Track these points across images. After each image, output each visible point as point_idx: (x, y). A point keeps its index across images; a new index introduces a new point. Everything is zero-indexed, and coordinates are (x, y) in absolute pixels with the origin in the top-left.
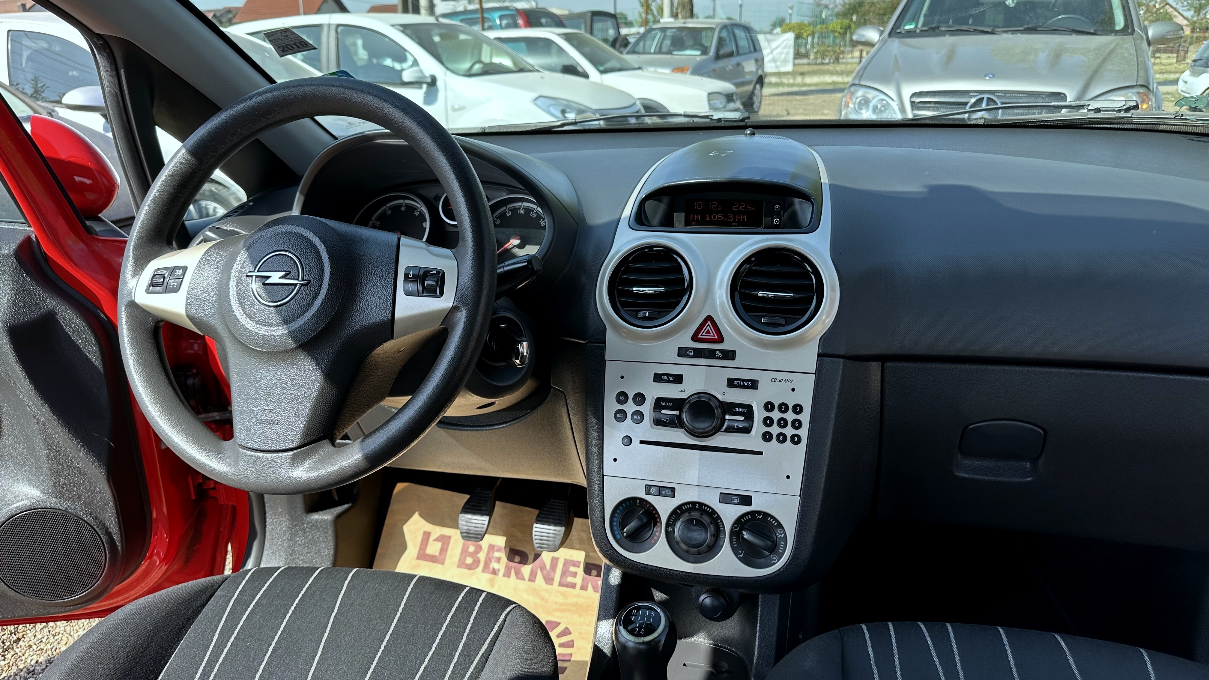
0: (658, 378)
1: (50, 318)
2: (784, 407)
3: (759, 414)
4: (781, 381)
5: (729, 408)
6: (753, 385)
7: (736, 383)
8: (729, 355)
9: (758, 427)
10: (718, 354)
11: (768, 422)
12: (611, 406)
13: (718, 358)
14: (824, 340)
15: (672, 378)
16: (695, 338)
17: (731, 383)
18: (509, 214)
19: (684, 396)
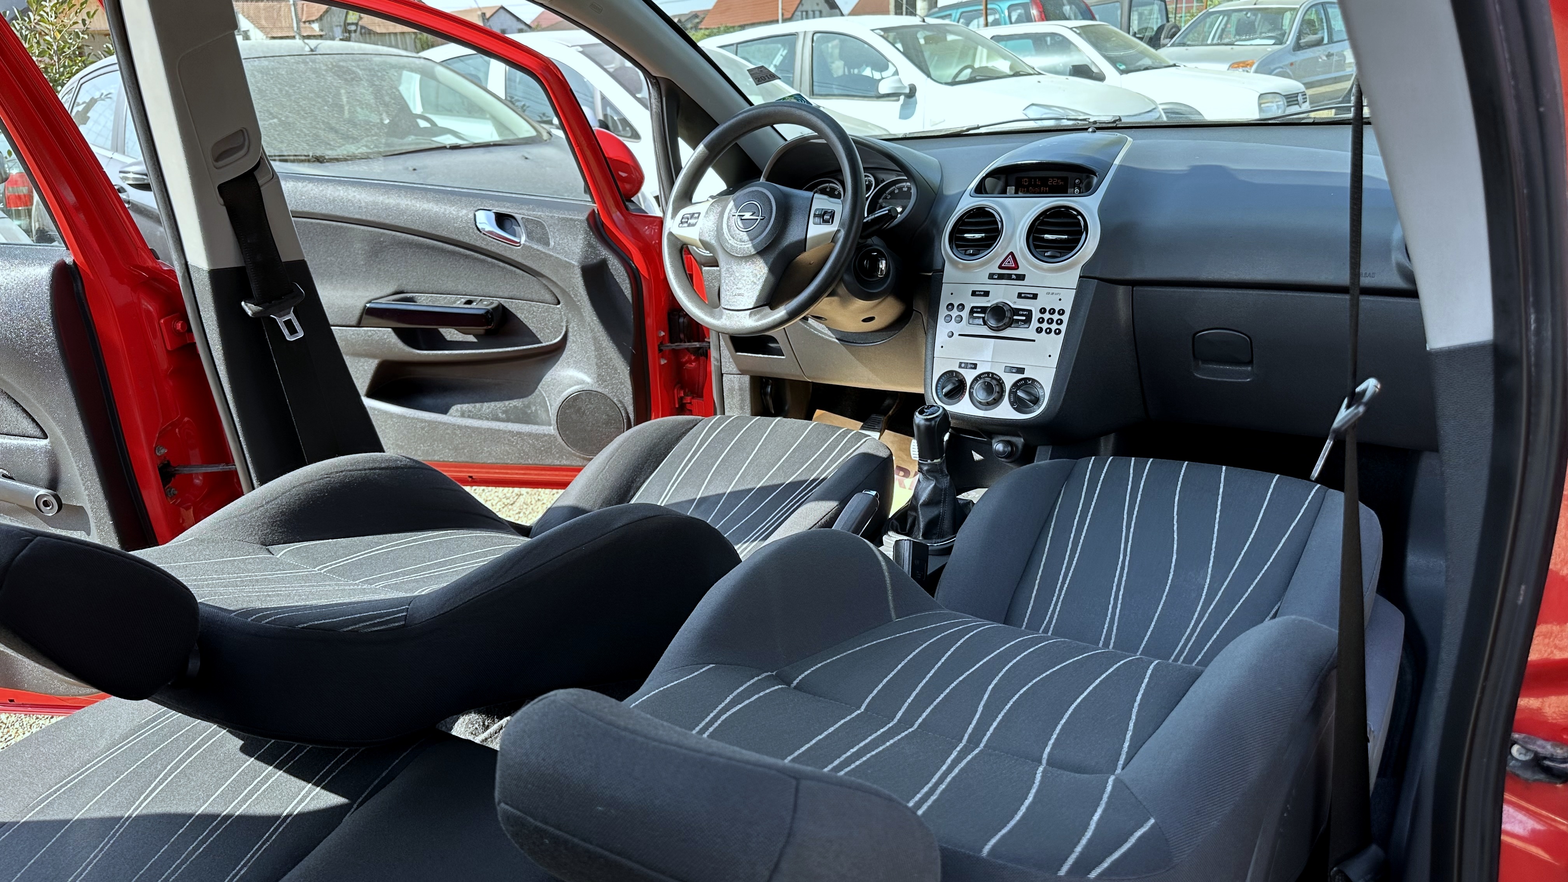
0: (974, 293)
1: (603, 264)
2: (1053, 311)
3: (1036, 315)
4: (1053, 294)
5: (1016, 311)
6: (1035, 296)
7: (1023, 295)
8: (1021, 277)
9: (1035, 324)
10: (1014, 277)
11: (1041, 320)
12: (943, 312)
13: (1013, 279)
14: (1085, 267)
15: (982, 293)
16: (1000, 267)
17: (1020, 296)
18: (896, 191)
19: (989, 304)
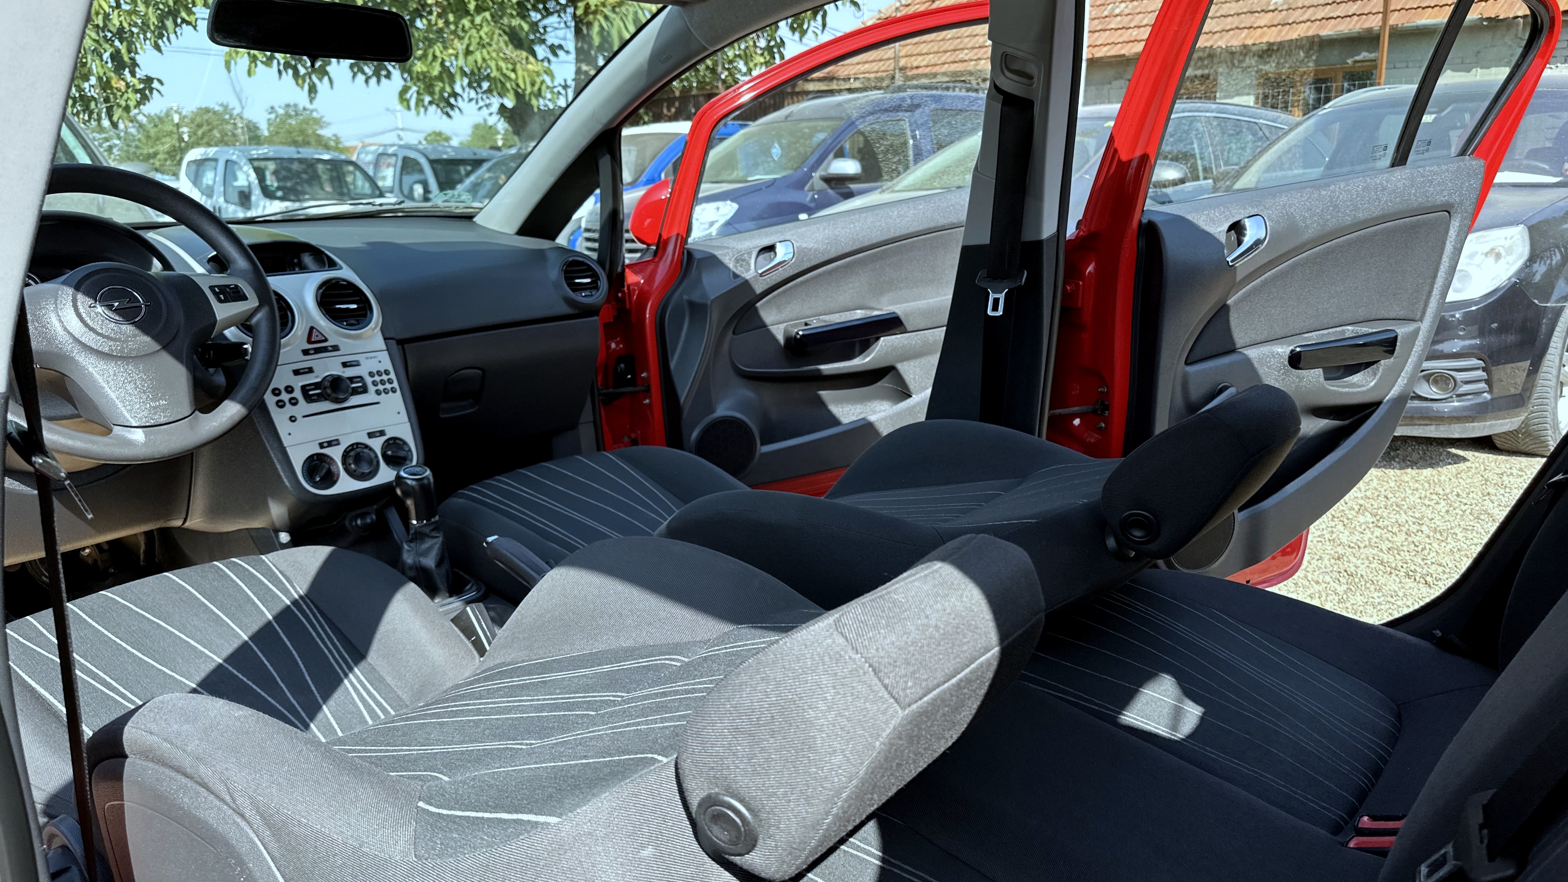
0: (297, 372)
2: (379, 373)
3: (369, 380)
4: (370, 358)
5: (350, 380)
6: (357, 364)
7: (347, 364)
8: (336, 348)
11: (375, 383)
12: (271, 400)
13: (329, 351)
14: (382, 330)
15: (306, 371)
16: (309, 342)
19: (319, 380)
